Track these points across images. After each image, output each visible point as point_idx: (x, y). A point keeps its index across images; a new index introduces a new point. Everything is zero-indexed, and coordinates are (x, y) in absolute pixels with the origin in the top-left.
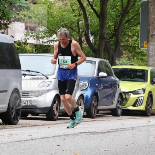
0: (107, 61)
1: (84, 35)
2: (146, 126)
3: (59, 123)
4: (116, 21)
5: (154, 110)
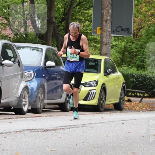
0: (56, 49)
2: (98, 123)
4: (65, 4)
5: (108, 105)
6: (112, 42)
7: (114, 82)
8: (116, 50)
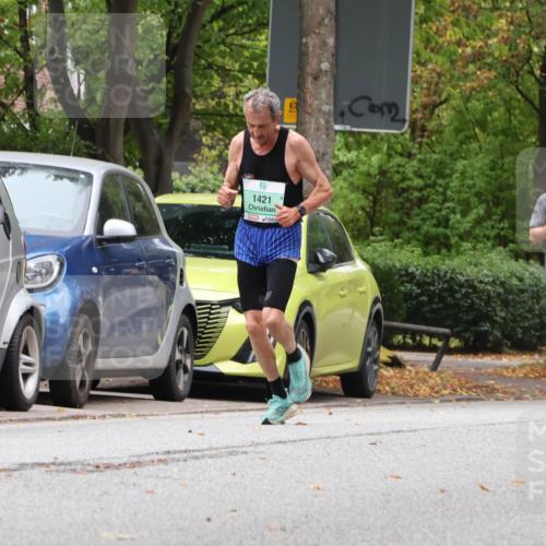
0: (138, 174)
2: (285, 442)
4: (173, 11)
5: (320, 379)
6: (336, 152)
7: (342, 296)
8: (350, 179)
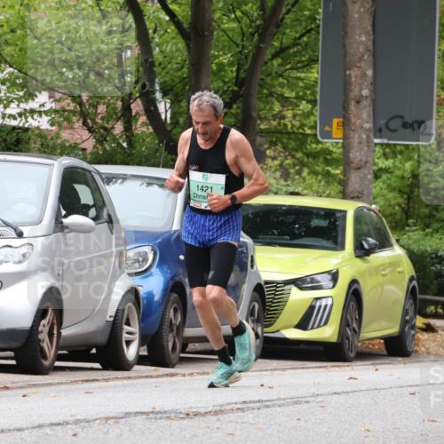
1: (137, 95)
2: (339, 393)
3: (56, 381)
4: (241, 52)
5: (367, 342)
6: (376, 160)
7: (384, 276)
8: (388, 182)
